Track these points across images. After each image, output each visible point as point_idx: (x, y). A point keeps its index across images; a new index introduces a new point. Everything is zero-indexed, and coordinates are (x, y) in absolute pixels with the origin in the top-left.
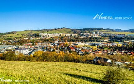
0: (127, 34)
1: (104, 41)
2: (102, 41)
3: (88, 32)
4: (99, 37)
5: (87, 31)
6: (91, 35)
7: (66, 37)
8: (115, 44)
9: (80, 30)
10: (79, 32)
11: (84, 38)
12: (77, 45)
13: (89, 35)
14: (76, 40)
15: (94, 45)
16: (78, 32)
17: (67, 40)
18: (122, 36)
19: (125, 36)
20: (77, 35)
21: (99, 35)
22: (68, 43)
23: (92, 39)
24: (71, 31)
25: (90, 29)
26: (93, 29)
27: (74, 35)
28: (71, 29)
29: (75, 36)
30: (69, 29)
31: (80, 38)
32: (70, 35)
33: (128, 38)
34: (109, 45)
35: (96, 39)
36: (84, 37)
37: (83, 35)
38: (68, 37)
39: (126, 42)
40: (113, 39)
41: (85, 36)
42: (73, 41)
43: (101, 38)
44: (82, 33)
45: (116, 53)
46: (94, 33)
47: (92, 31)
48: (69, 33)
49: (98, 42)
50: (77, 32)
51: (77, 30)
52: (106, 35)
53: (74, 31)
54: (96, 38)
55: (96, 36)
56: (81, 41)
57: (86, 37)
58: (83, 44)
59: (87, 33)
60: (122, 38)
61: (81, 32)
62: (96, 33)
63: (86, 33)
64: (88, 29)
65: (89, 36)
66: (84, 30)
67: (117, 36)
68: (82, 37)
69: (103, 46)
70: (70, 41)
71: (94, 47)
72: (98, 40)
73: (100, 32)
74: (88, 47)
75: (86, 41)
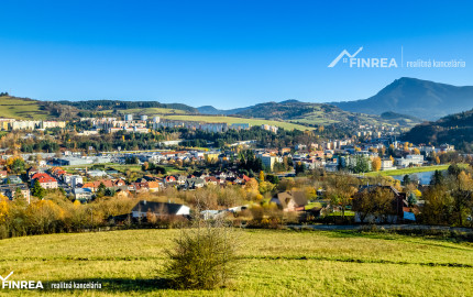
0: (231, 122)
1: (163, 147)
2: (158, 147)
3: (108, 115)
4: (147, 131)
5: (105, 112)
6: (117, 125)
7: (16, 132)
8: (200, 154)
9: (75, 104)
10: (74, 114)
11: (93, 138)
12: (66, 163)
13: (110, 125)
14: (62, 146)
15: (131, 161)
16: (68, 115)
17: (19, 147)
18: (218, 130)
19: (227, 129)
20: (62, 125)
21: (148, 126)
22: (25, 157)
23: (122, 141)
24: (36, 108)
25: (114, 103)
26: (124, 105)
27: (51, 124)
28: (38, 103)
29: (55, 131)
30: (26, 99)
31: (77, 138)
32: (31, 124)
33: (234, 135)
34: (181, 158)
35: (137, 138)
36: (94, 132)
37: (87, 126)
38: (25, 132)
39: (229, 146)
40: (192, 138)
41: (94, 128)
42: (46, 148)
43: (153, 137)
44: (83, 119)
45: (202, 181)
46: (130, 117)
47: (122, 111)
48: (30, 118)
49: (144, 148)
50: (63, 115)
51: (65, 107)
52: (171, 126)
53: (51, 110)
54: (138, 136)
55: (137, 130)
56: (83, 146)
57: (101, 132)
58: (88, 160)
59: (104, 119)
60: (217, 136)
61: (80, 115)
62: (138, 118)
63: (100, 116)
64: (106, 104)
65: (113, 130)
66: (93, 105)
67: (204, 129)
68: (87, 133)
69: (162, 160)
70: (35, 148)
71: (132, 169)
72: (143, 141)
73: (149, 115)
74: (111, 169)
75: (101, 148)
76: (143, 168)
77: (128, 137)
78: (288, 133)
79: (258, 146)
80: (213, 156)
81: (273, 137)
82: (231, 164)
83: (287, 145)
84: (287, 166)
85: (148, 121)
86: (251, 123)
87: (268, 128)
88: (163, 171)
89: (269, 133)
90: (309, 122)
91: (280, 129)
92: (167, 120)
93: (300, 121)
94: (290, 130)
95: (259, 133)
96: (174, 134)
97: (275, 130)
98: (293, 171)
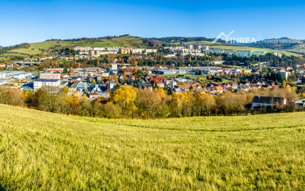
0: (254, 51)
1: (213, 65)
2: (210, 65)
3: (178, 46)
4: (202, 55)
5: (177, 44)
6: (185, 52)
7: (134, 55)
8: (238, 70)
9: (159, 39)
10: (160, 45)
11: (173, 59)
12: (162, 73)
13: (181, 51)
14: (157, 63)
15: (199, 73)
16: (157, 45)
17: (136, 63)
18: (245, 55)
19: (251, 55)
20: (155, 51)
21: (202, 52)
22: (140, 68)
23: (188, 61)
24: (141, 42)
25: (180, 38)
26: (186, 40)
27: (149, 51)
28: (142, 39)
29: (152, 54)
30: (136, 37)
31: (164, 59)
32: (140, 51)
33: (256, 59)
34: (227, 72)
35: (198, 59)
36: (174, 55)
37: (168, 52)
38: (138, 54)
39: (254, 65)
40: (230, 60)
41: (173, 53)
42: (150, 64)
43: (207, 59)
44: (165, 48)
45: (247, 87)
46: (191, 47)
47: (185, 43)
48: (139, 47)
49: (203, 66)
50: (155, 45)
51: (155, 41)
52: (216, 52)
53: (148, 43)
54: (199, 58)
55: (197, 54)
56: (168, 63)
57: (177, 55)
58: (173, 72)
59: (177, 48)
60: (245, 59)
61: (164, 45)
62: (195, 47)
63: (174, 46)
64: (176, 39)
65: (184, 54)
66: (169, 40)
67: (237, 54)
68: (169, 56)
69: (216, 74)
70: (144, 64)
71: (201, 79)
72: (202, 61)
73: (202, 45)
74: (188, 78)
75: (178, 65)
76: (208, 78)
77: (193, 59)
78: (289, 58)
79: (272, 66)
80: (248, 72)
81: (280, 60)
82: (261, 77)
83: (289, 65)
84: (295, 78)
85: (202, 49)
86: (265, 51)
87: (276, 54)
88: (220, 80)
89: (277, 57)
90: (298, 51)
91: (283, 56)
92: (213, 49)
93: (294, 50)
94: (288, 56)
95: (271, 57)
96: (220, 57)
97: (280, 56)
98: (299, 81)
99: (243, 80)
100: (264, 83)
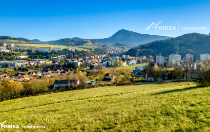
0: (53, 47)
1: (20, 59)
2: (17, 59)
4: (8, 51)
8: (41, 62)
15: (6, 66)
18: (47, 50)
19: (51, 50)
21: (8, 49)
33: (55, 53)
34: (32, 64)
35: (4, 55)
39: (54, 58)
40: (34, 55)
43: (13, 54)
45: (50, 74)
49: (9, 60)
55: (3, 50)
60: (47, 53)
62: (1, 45)
67: (40, 50)
69: (22, 66)
71: (8, 70)
72: (8, 56)
73: (7, 43)
76: (15, 69)
78: (80, 52)
79: (68, 58)
80: (49, 63)
81: (74, 54)
82: (59, 66)
83: (80, 57)
84: (85, 66)
85: (7, 46)
86: (62, 47)
87: (70, 50)
88: (27, 70)
89: (71, 52)
90: (87, 47)
91: (76, 50)
92: (18, 46)
93: (83, 47)
94: (80, 50)
95: (67, 52)
96: (25, 53)
97: (74, 50)
98: (88, 68)
99: (46, 69)
100: (62, 71)
